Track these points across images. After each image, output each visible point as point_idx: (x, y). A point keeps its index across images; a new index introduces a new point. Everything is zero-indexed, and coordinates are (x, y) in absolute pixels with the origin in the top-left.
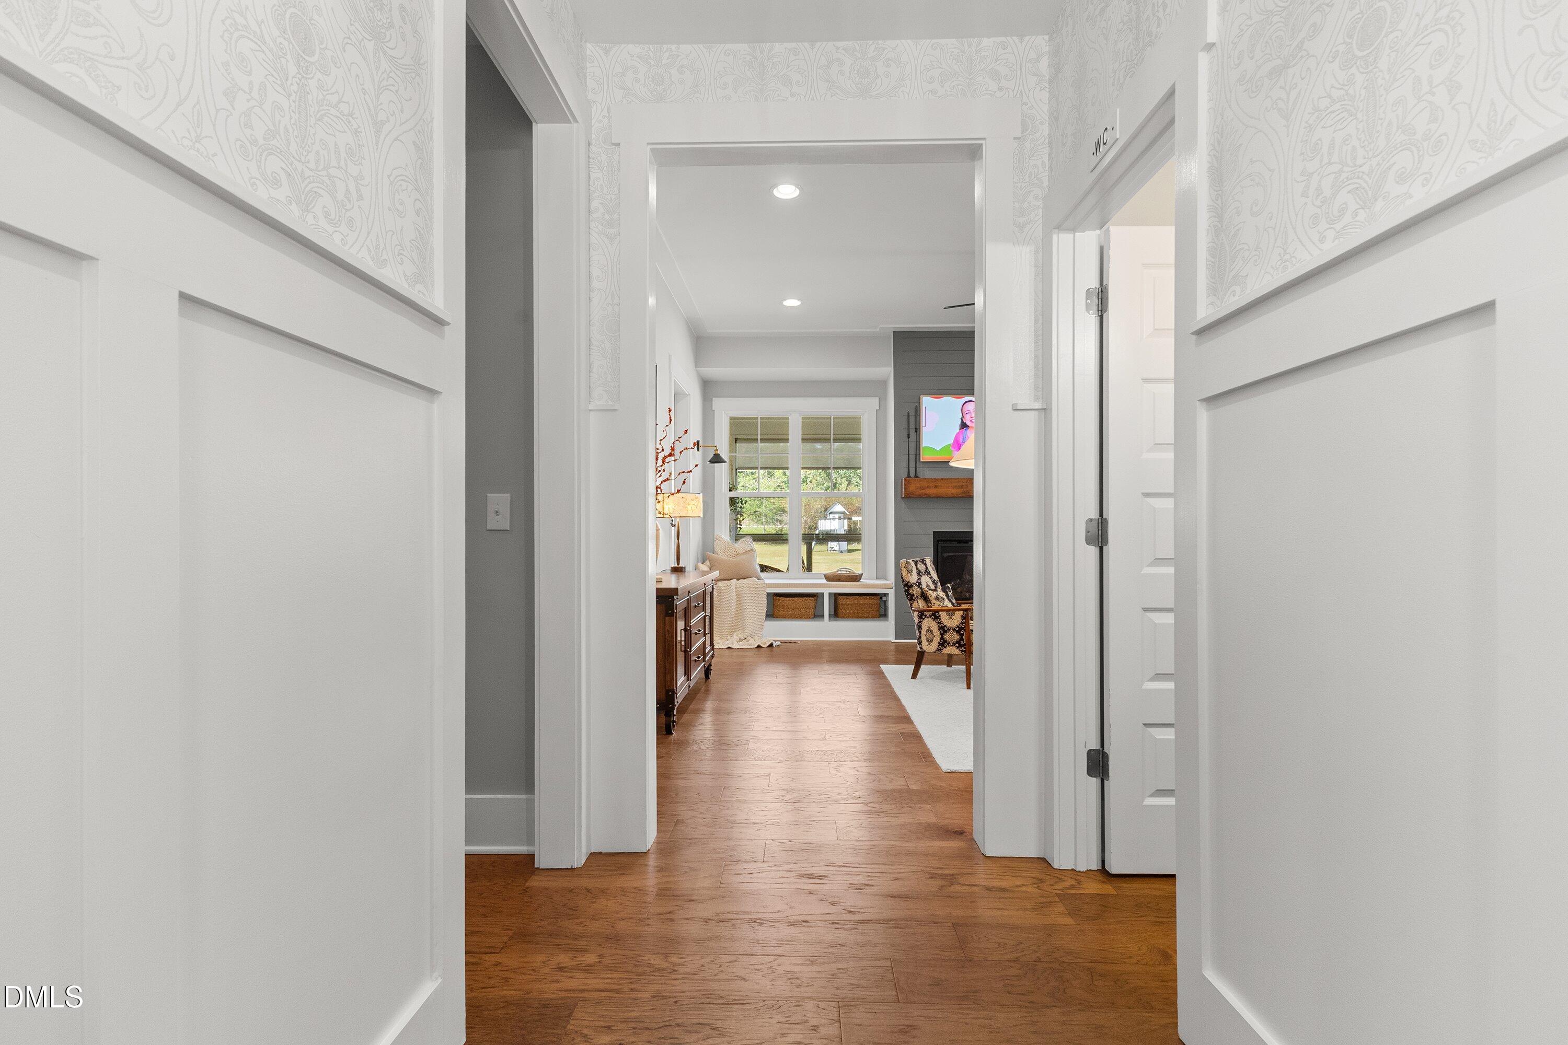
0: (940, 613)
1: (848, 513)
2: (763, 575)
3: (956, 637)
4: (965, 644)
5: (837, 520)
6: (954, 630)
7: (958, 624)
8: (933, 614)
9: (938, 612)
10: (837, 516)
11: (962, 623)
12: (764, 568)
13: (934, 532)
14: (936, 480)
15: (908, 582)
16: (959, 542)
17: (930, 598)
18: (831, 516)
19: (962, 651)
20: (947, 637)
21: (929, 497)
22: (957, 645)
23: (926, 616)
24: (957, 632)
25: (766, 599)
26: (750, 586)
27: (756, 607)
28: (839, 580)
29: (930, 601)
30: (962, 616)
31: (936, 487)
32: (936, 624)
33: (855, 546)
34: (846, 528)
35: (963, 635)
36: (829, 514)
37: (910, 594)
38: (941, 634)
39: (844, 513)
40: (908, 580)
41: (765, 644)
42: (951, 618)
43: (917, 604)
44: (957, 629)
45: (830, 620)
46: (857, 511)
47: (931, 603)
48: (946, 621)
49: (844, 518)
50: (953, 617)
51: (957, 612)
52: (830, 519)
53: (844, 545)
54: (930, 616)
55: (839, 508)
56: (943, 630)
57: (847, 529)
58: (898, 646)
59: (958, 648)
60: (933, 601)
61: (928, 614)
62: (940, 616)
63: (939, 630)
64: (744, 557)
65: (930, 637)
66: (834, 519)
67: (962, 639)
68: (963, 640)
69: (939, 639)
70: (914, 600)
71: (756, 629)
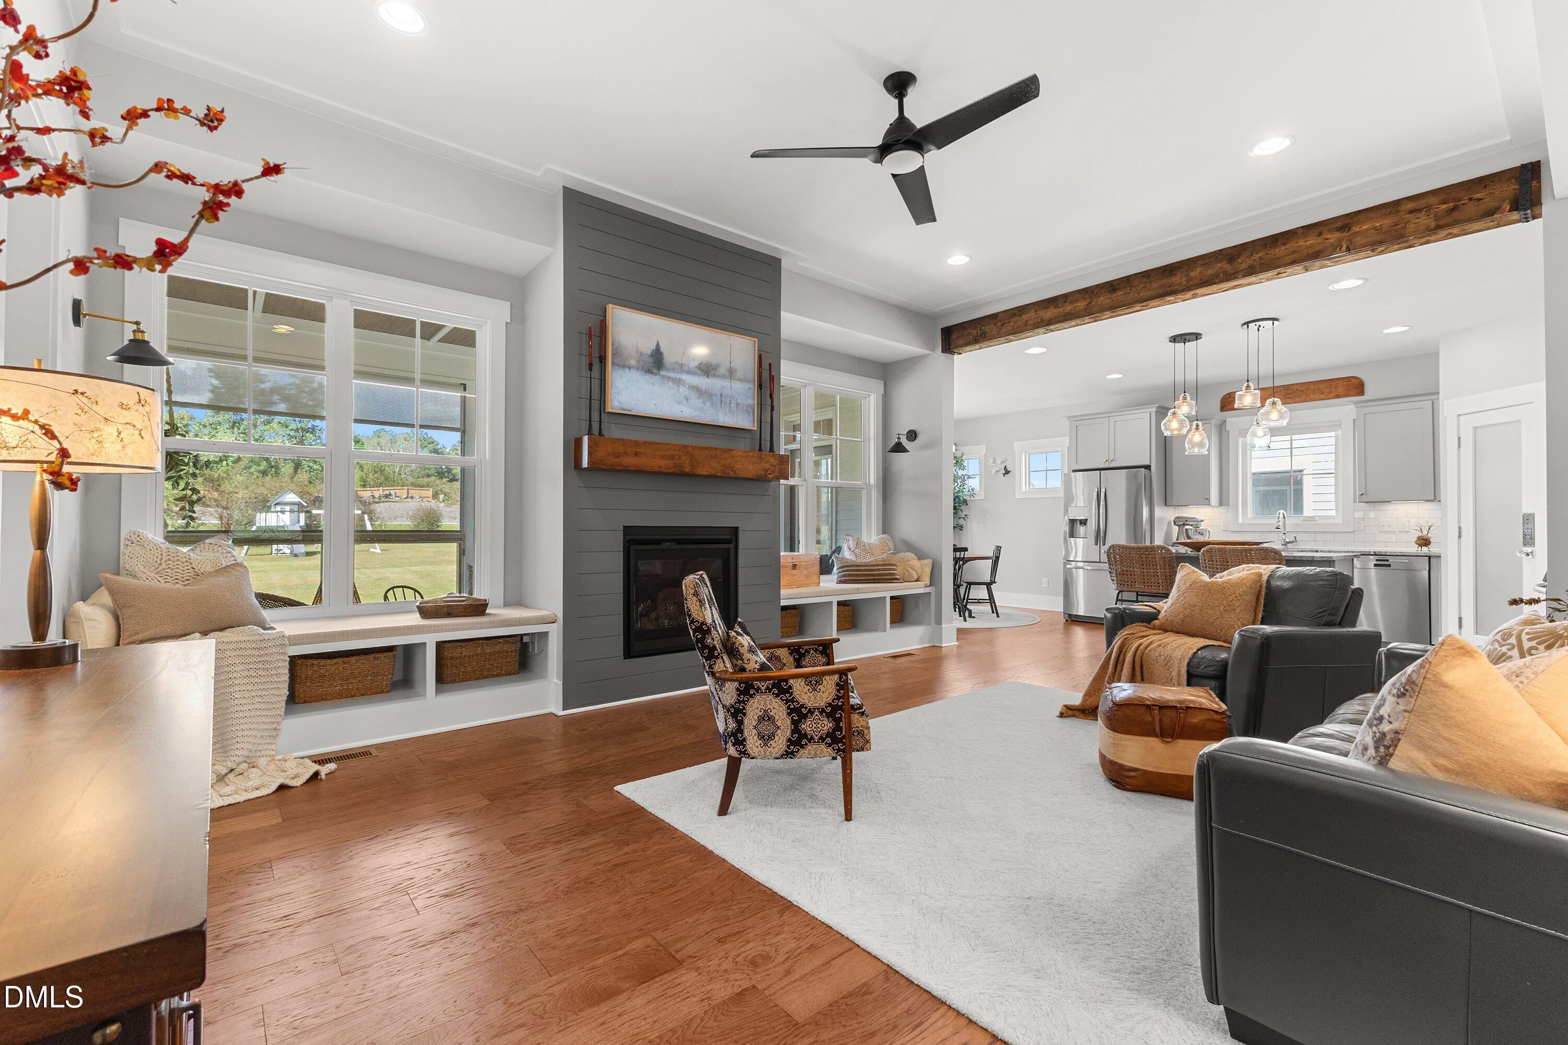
0: (791, 681)
1: (305, 504)
2: (268, 614)
3: (827, 725)
4: (844, 737)
5: (288, 514)
6: (822, 711)
7: (829, 700)
8: (774, 686)
9: (786, 681)
10: (287, 508)
11: (838, 698)
12: (269, 600)
13: (624, 526)
14: (636, 443)
15: (702, 624)
16: (679, 542)
17: (742, 650)
18: (278, 508)
19: (839, 750)
20: (807, 726)
21: (627, 471)
22: (829, 740)
23: (758, 689)
24: (828, 715)
25: (287, 671)
26: (244, 645)
27: (260, 693)
28: (449, 615)
29: (741, 655)
30: (838, 684)
31: (636, 454)
32: (782, 704)
33: (316, 547)
34: (302, 523)
35: (840, 719)
36: (275, 505)
37: (707, 647)
38: (794, 722)
39: (299, 504)
40: (701, 620)
41: (296, 777)
42: (814, 690)
43: (722, 665)
44: (829, 710)
45: (438, 691)
46: (317, 501)
47: (742, 659)
48: (805, 697)
49: (299, 512)
50: (820, 687)
51: (827, 678)
52: (277, 512)
53: (301, 548)
54: (767, 688)
55: (292, 497)
56: (798, 713)
57: (304, 525)
58: (568, 722)
59: (830, 745)
60: (747, 656)
61: (763, 685)
62: (790, 687)
63: (789, 714)
64: (221, 580)
65: (766, 728)
66: (283, 512)
67: (838, 728)
68: (840, 729)
69: (789, 733)
70: (717, 658)
71: (260, 741)
